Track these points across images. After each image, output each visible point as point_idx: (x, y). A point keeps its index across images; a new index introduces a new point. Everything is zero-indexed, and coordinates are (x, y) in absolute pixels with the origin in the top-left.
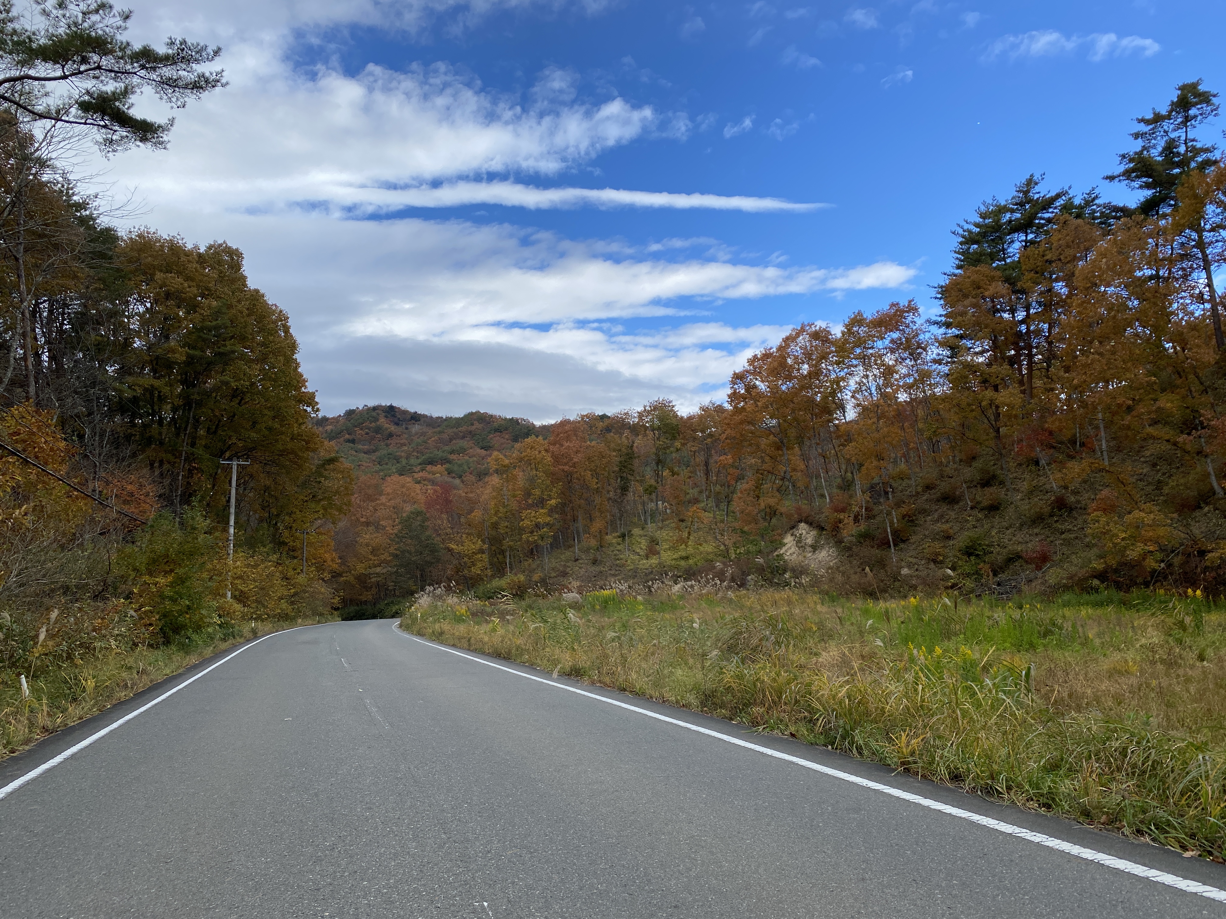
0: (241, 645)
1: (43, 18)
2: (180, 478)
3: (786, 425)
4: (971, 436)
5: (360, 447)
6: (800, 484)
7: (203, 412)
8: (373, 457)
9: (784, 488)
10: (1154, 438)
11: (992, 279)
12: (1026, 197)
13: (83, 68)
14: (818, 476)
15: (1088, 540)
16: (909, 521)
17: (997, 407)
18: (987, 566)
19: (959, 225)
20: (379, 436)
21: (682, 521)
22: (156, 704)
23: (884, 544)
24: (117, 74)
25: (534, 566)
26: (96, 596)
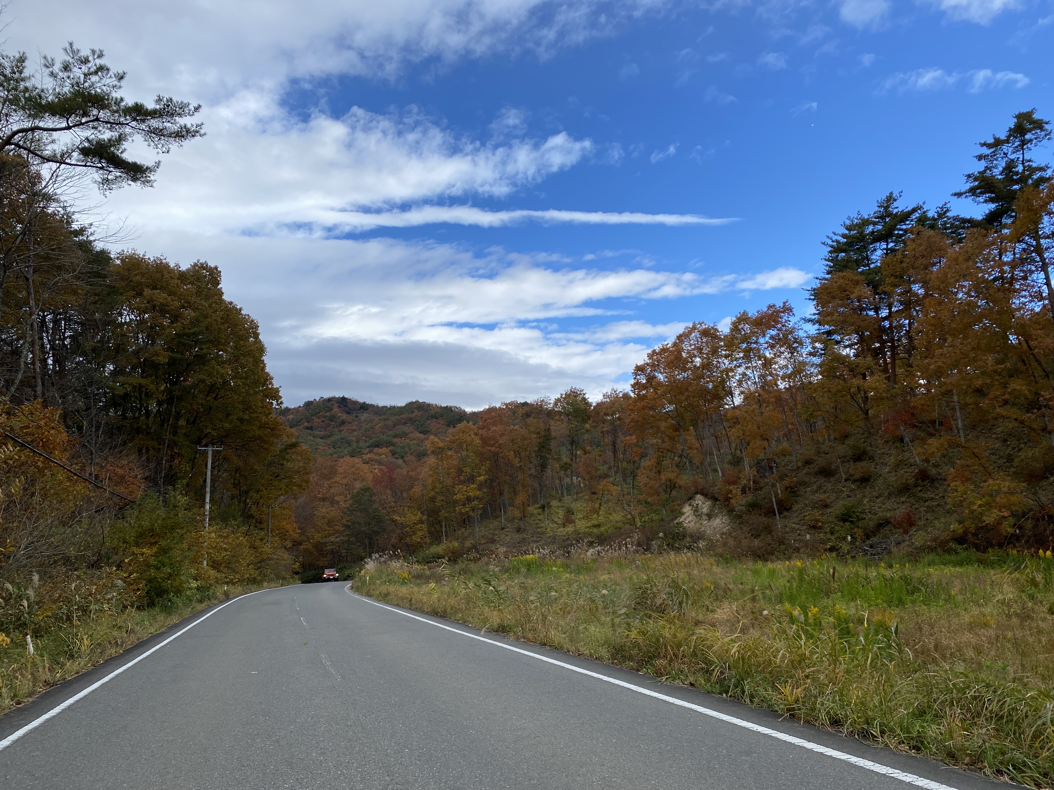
0: (216, 606)
1: (51, 79)
2: (164, 462)
3: (682, 409)
4: (843, 418)
5: (317, 433)
6: (696, 461)
7: (183, 406)
8: (329, 441)
9: (682, 464)
10: (1003, 417)
11: (857, 283)
12: (886, 211)
13: (84, 120)
14: (711, 454)
15: (949, 507)
16: (791, 492)
17: (865, 393)
18: (860, 531)
19: (828, 237)
20: (333, 423)
21: (594, 493)
22: (141, 660)
23: (770, 512)
24: (112, 125)
25: (466, 534)
26: (93, 565)
